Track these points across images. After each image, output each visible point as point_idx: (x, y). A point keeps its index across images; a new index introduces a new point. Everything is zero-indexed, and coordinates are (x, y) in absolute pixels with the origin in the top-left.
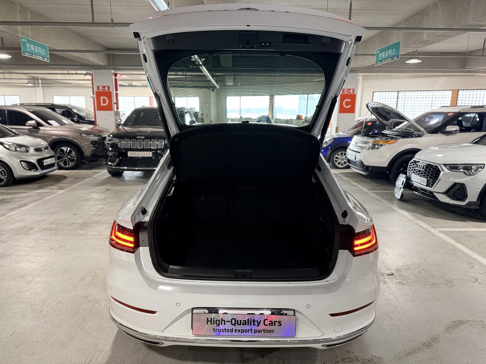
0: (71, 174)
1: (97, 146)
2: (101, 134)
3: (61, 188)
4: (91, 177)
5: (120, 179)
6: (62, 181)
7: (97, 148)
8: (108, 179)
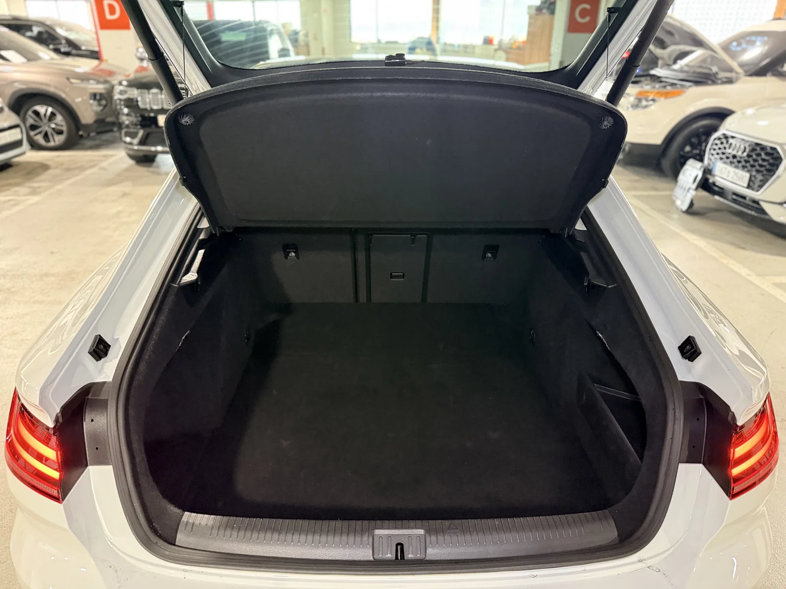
0: (59, 160)
1: (104, 102)
2: (109, 79)
3: (34, 192)
4: (94, 166)
5: (151, 169)
6: (38, 174)
7: (105, 106)
8: (127, 170)
